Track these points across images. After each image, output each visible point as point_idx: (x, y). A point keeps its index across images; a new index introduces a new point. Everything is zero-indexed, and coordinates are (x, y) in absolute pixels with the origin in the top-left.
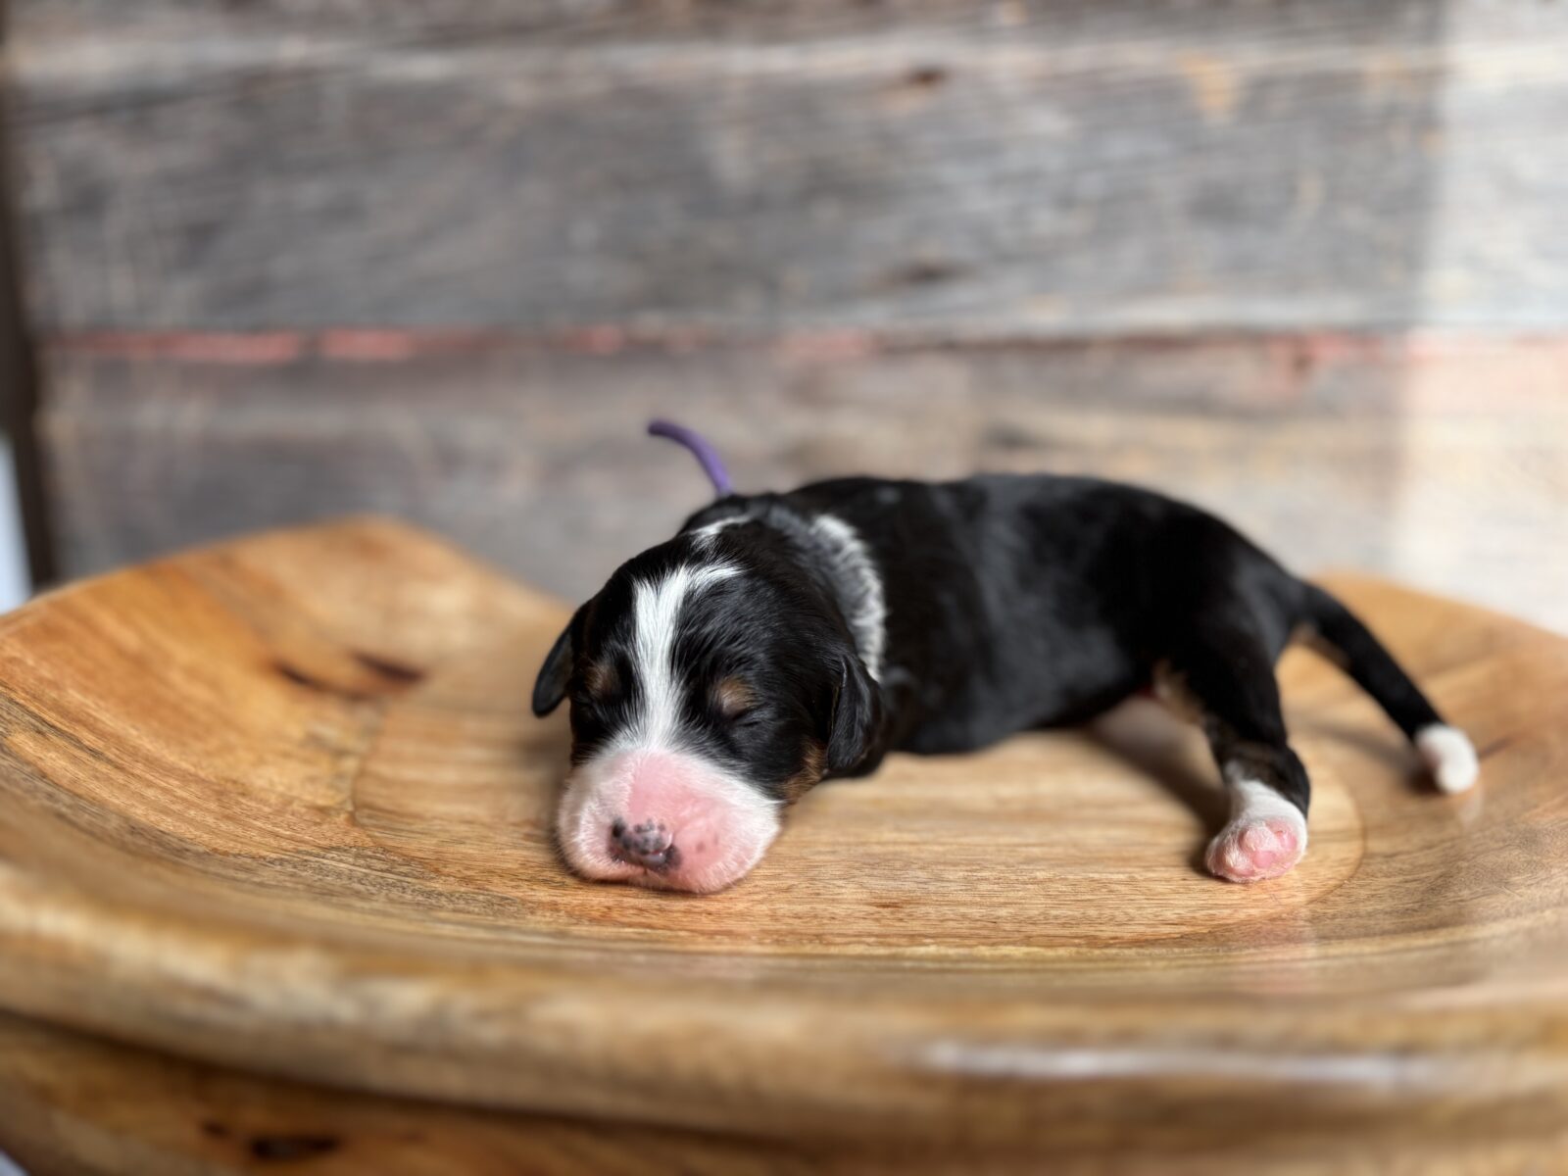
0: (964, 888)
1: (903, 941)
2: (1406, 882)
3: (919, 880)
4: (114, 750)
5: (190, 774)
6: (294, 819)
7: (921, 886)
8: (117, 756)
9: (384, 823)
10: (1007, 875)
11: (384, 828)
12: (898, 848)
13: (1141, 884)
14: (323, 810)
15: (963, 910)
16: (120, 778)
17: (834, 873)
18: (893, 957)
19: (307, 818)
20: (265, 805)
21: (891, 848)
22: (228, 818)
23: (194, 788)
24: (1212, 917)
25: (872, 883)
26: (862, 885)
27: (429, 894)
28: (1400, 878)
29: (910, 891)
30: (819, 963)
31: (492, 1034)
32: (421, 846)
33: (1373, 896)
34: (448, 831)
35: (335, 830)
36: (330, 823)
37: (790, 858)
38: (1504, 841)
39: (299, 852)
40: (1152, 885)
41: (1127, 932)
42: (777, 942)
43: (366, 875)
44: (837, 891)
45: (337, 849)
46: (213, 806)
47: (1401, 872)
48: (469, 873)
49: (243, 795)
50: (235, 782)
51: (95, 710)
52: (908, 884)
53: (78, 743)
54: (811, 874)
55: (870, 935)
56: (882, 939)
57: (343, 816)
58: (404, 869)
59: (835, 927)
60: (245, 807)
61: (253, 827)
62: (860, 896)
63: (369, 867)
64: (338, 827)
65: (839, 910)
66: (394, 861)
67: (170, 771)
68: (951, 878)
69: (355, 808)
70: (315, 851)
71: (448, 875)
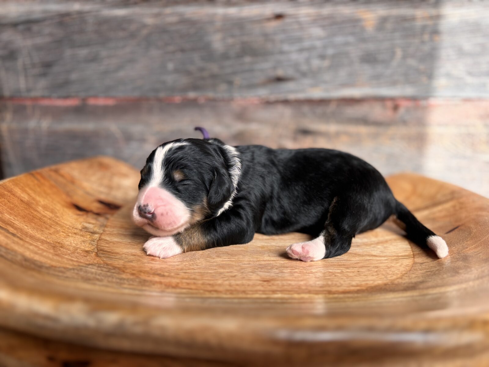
0: (290, 275)
1: (271, 293)
2: (427, 272)
3: (276, 273)
4: (20, 233)
5: (44, 241)
6: (78, 255)
7: (276, 274)
8: (21, 235)
9: (107, 256)
10: (303, 271)
11: (107, 257)
12: (269, 262)
13: (345, 273)
14: (87, 252)
15: (290, 282)
16: (21, 242)
17: (249, 271)
18: (268, 298)
19: (82, 254)
20: (69, 251)
21: (267, 262)
22: (57, 255)
23: (45, 245)
24: (367, 284)
25: (261, 274)
26: (258, 275)
27: (121, 279)
28: (425, 271)
29: (273, 276)
30: (244, 301)
31: (139, 330)
32: (119, 263)
33: (416, 276)
34: (127, 258)
35: (91, 258)
36: (89, 256)
37: (236, 266)
38: (457, 259)
39: (79, 266)
40: (348, 274)
41: (341, 289)
42: (231, 294)
43: (101, 273)
44: (250, 276)
45: (92, 264)
46: (52, 251)
47: (425, 269)
48: (134, 272)
49: (62, 247)
50: (59, 243)
51: (13, 220)
52: (272, 274)
53: (8, 231)
54: (242, 271)
55: (260, 291)
56: (264, 292)
57: (94, 254)
58: (113, 271)
59: (249, 288)
60: (62, 251)
61: (65, 258)
62: (257, 278)
63: (102, 270)
64: (92, 257)
65: (251, 283)
66: (110, 268)
67: (38, 240)
68: (286, 272)
69: (98, 251)
70: (85, 265)
71: (127, 273)
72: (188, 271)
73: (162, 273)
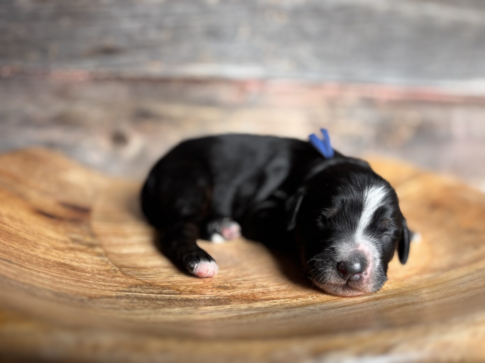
5: (47, 264)
6: (103, 277)
8: (16, 261)
9: (136, 272)
11: (138, 275)
14: (108, 271)
16: (26, 270)
20: (86, 273)
22: (78, 281)
23: (53, 270)
27: (188, 301)
39: (120, 291)
43: (156, 297)
46: (68, 277)
48: (191, 288)
49: (73, 270)
50: (65, 264)
57: (119, 273)
58: (165, 291)
60: (79, 275)
61: (91, 283)
63: (153, 293)
64: (122, 278)
66: (158, 288)
69: (119, 268)
70: (126, 290)
71: (184, 291)
72: (246, 278)
73: (222, 285)
